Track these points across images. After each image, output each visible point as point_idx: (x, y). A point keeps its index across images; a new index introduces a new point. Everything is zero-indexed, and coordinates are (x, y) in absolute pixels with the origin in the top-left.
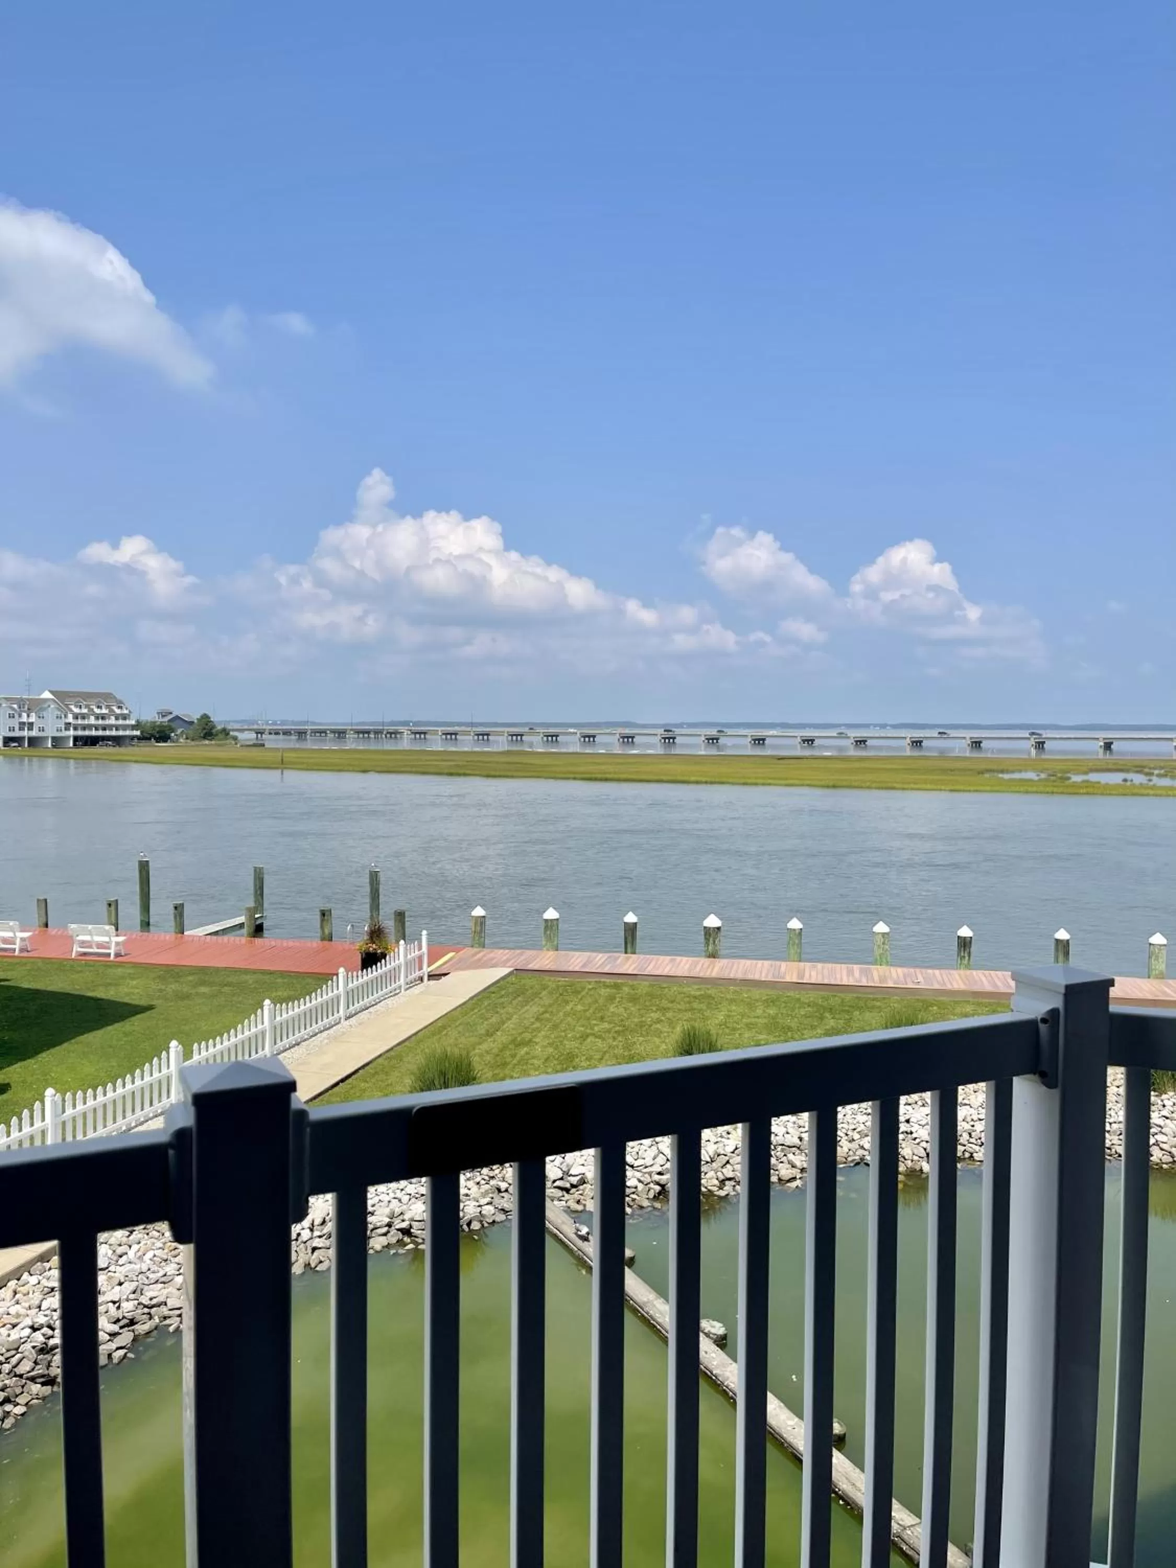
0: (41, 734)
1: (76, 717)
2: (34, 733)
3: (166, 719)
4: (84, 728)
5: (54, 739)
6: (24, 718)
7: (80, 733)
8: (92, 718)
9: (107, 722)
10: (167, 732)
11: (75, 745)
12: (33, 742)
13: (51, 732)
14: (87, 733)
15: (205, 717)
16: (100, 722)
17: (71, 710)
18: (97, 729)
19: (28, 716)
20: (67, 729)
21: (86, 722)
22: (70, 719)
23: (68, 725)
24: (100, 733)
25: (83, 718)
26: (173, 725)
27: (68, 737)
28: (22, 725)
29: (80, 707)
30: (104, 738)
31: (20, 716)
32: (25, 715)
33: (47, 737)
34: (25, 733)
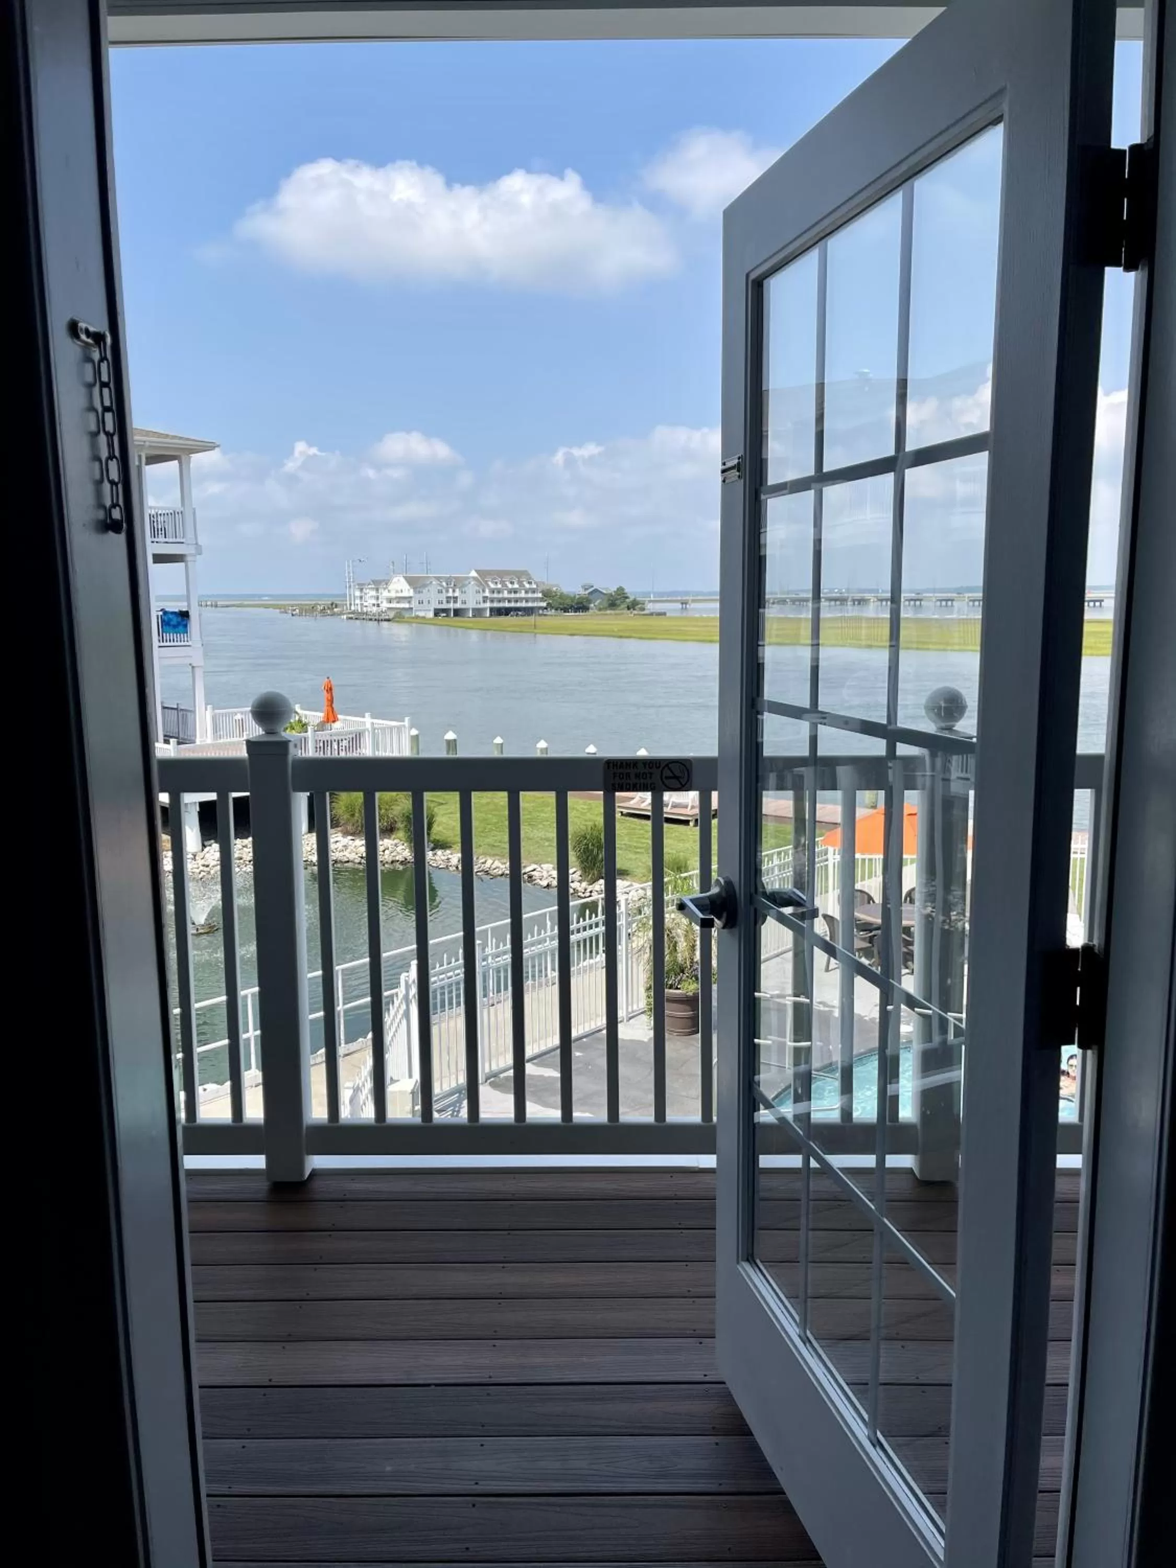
0: (463, 606)
1: (493, 591)
2: (458, 605)
3: (587, 592)
4: (499, 601)
5: (474, 610)
6: (450, 594)
7: (496, 605)
8: (506, 592)
9: (518, 595)
10: (585, 604)
11: (491, 615)
12: (457, 612)
13: (471, 605)
14: (501, 605)
15: (621, 590)
16: (513, 595)
17: (488, 586)
18: (509, 601)
19: (454, 591)
20: (484, 602)
21: (500, 596)
22: (487, 594)
23: (485, 599)
24: (513, 605)
25: (499, 592)
26: (591, 597)
27: (484, 609)
28: (448, 599)
29: (496, 583)
30: (517, 609)
31: (447, 591)
32: (451, 590)
33: (468, 609)
34: (451, 606)
